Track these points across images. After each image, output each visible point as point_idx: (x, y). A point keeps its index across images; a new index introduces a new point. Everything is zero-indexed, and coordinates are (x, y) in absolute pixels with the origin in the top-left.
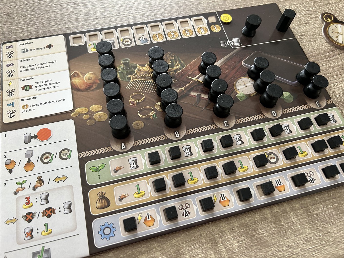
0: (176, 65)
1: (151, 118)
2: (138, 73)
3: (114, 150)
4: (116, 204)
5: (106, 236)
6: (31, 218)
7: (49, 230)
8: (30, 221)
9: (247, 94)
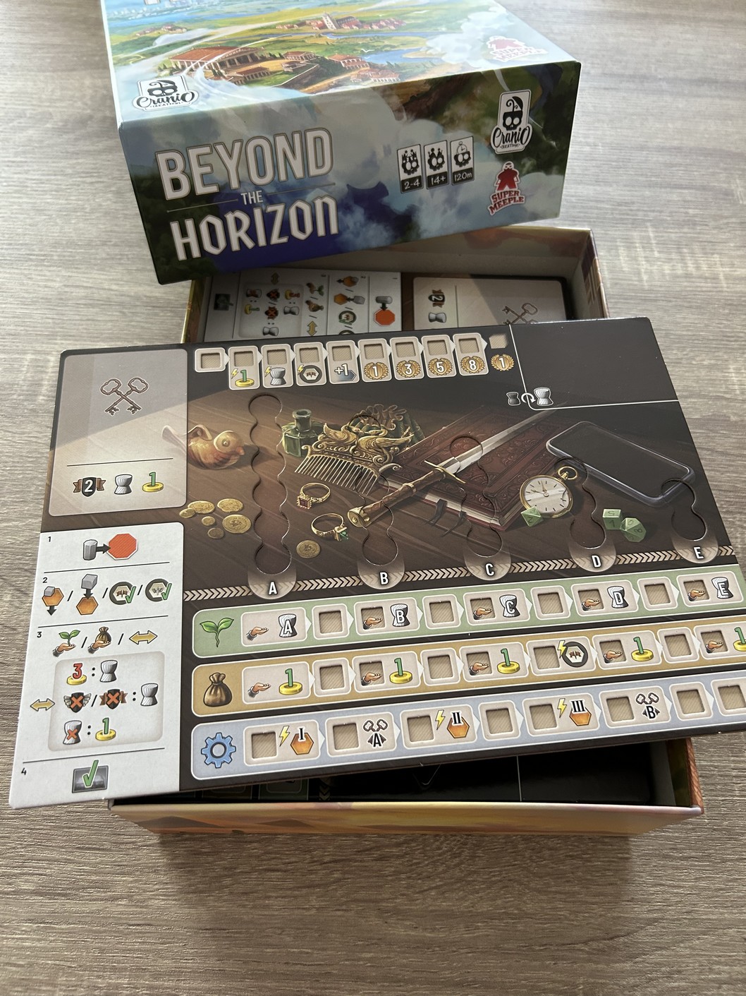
0: (405, 434)
1: (337, 537)
2: (324, 443)
3: (254, 594)
4: (243, 701)
5: (215, 760)
6: (80, 705)
7: (111, 733)
8: (76, 709)
9: (545, 511)
